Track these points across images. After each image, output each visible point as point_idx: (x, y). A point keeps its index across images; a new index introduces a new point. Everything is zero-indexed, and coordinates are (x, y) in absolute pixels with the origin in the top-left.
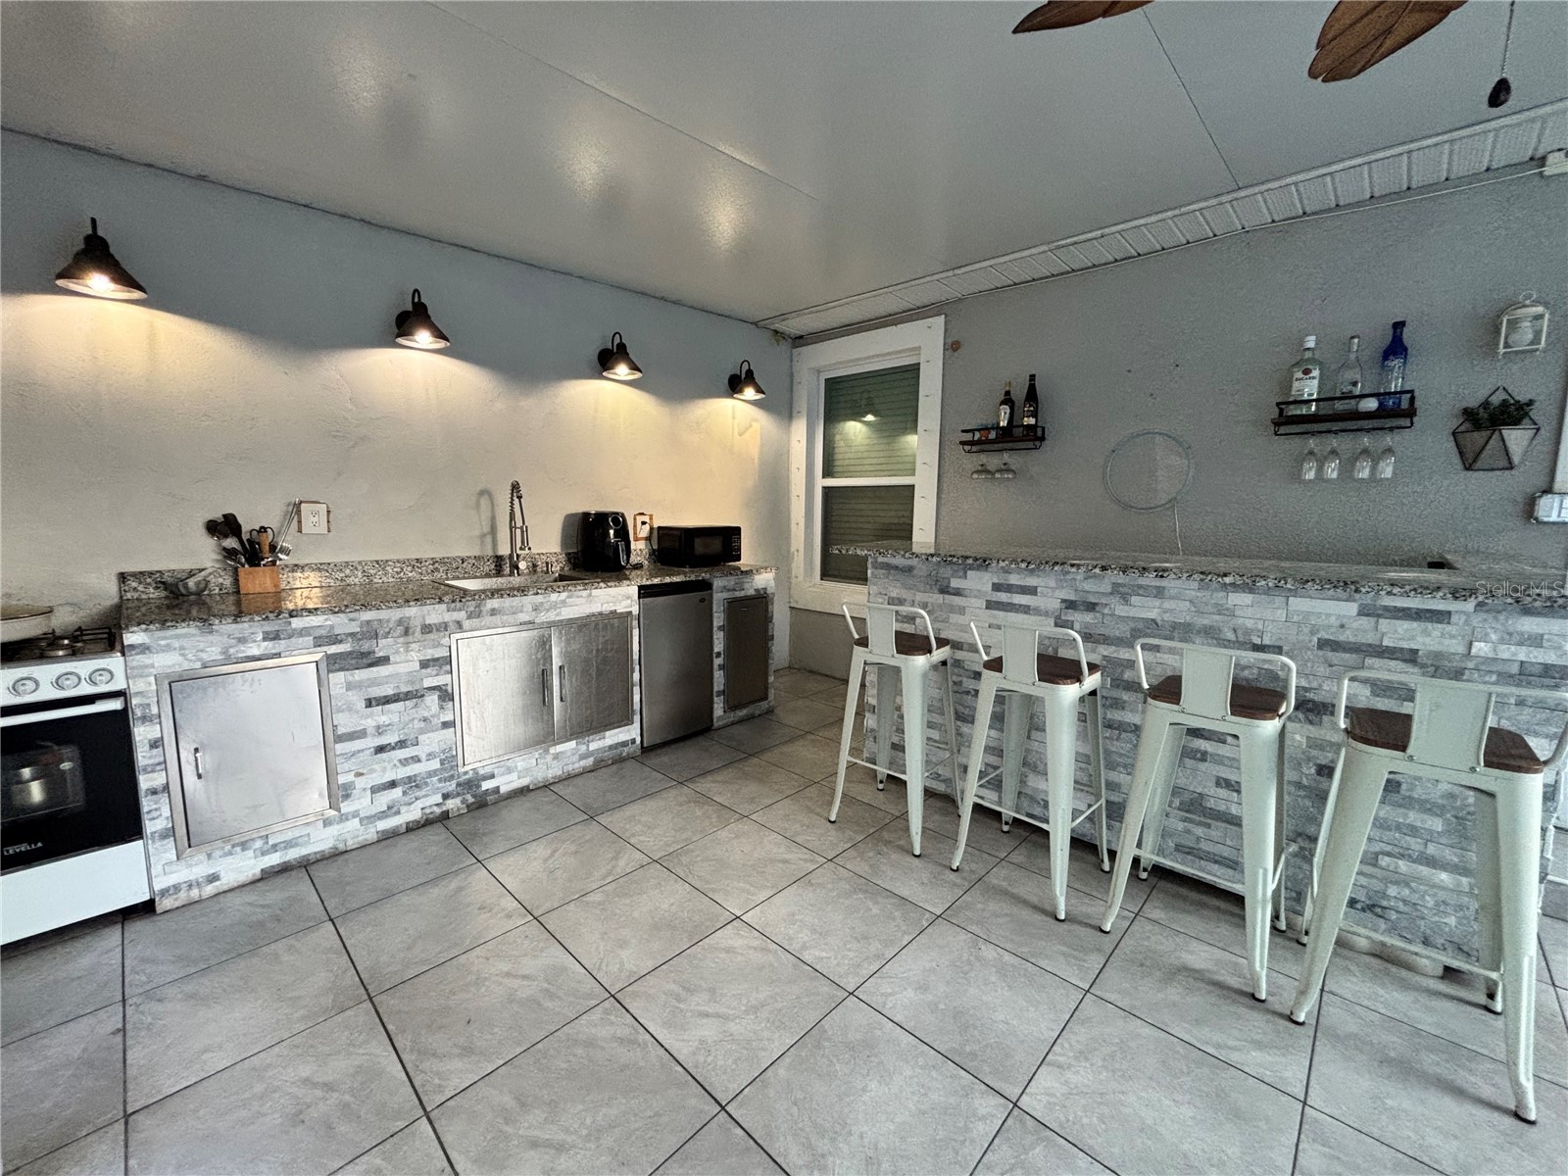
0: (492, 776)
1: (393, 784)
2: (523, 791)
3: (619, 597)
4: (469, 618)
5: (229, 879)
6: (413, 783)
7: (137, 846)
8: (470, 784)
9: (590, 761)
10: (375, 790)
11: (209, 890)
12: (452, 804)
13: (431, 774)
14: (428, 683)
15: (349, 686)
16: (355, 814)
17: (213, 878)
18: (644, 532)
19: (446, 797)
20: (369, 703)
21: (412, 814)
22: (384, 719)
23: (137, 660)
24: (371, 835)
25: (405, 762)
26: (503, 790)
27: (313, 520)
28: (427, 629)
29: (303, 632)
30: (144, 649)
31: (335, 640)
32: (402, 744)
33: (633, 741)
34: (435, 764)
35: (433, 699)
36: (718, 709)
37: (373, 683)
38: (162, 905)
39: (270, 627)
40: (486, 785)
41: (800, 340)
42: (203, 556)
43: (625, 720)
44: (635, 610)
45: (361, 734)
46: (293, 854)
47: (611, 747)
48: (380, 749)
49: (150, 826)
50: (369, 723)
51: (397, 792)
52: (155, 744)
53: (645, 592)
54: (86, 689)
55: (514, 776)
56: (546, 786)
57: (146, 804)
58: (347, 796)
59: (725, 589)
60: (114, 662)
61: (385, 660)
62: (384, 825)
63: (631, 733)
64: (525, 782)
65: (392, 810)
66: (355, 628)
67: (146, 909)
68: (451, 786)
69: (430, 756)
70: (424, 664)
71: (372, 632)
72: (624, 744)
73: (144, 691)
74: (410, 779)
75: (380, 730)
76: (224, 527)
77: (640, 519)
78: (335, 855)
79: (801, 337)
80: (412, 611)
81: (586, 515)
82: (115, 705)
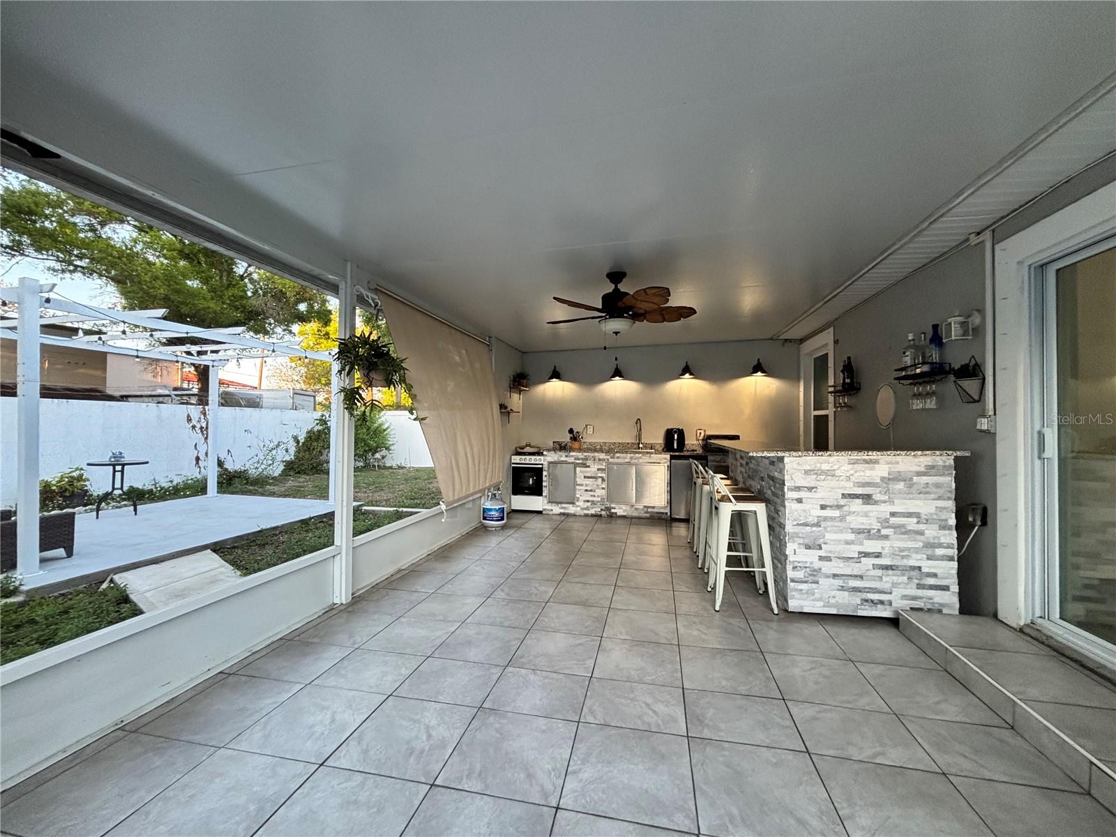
1: (588, 501)
2: (624, 517)
3: (663, 458)
4: (611, 458)
5: (554, 512)
6: (593, 503)
7: (540, 498)
8: (609, 509)
9: (648, 515)
10: (585, 501)
11: (551, 513)
12: (603, 513)
13: (598, 502)
14: (599, 475)
15: (581, 472)
16: (579, 506)
17: (552, 510)
19: (602, 510)
20: (585, 477)
21: (592, 511)
22: (588, 483)
23: (545, 458)
24: (582, 513)
25: (592, 496)
26: (618, 514)
27: (590, 430)
28: (600, 460)
29: (572, 456)
30: (546, 455)
31: (579, 459)
32: (591, 491)
33: (667, 513)
34: (599, 499)
35: (600, 480)
37: (586, 472)
38: (544, 512)
39: (566, 454)
40: (613, 511)
41: (802, 341)
42: (566, 438)
44: (668, 464)
45: (582, 485)
46: (566, 511)
47: (657, 513)
48: (586, 490)
49: (544, 494)
50: (584, 483)
51: (589, 504)
52: (546, 476)
53: (672, 457)
54: (537, 462)
55: (622, 511)
56: (632, 518)
57: (544, 489)
58: (578, 501)
60: (542, 458)
61: (589, 467)
62: (586, 512)
63: (666, 510)
64: (625, 514)
65: (587, 508)
66: (583, 457)
67: (540, 512)
68: (603, 507)
69: (598, 496)
70: (598, 470)
71: (586, 459)
72: (662, 513)
73: (545, 464)
74: (593, 501)
75: (586, 485)
76: (571, 431)
77: (699, 432)
78: (574, 515)
79: (802, 339)
80: (596, 454)
82: (540, 466)
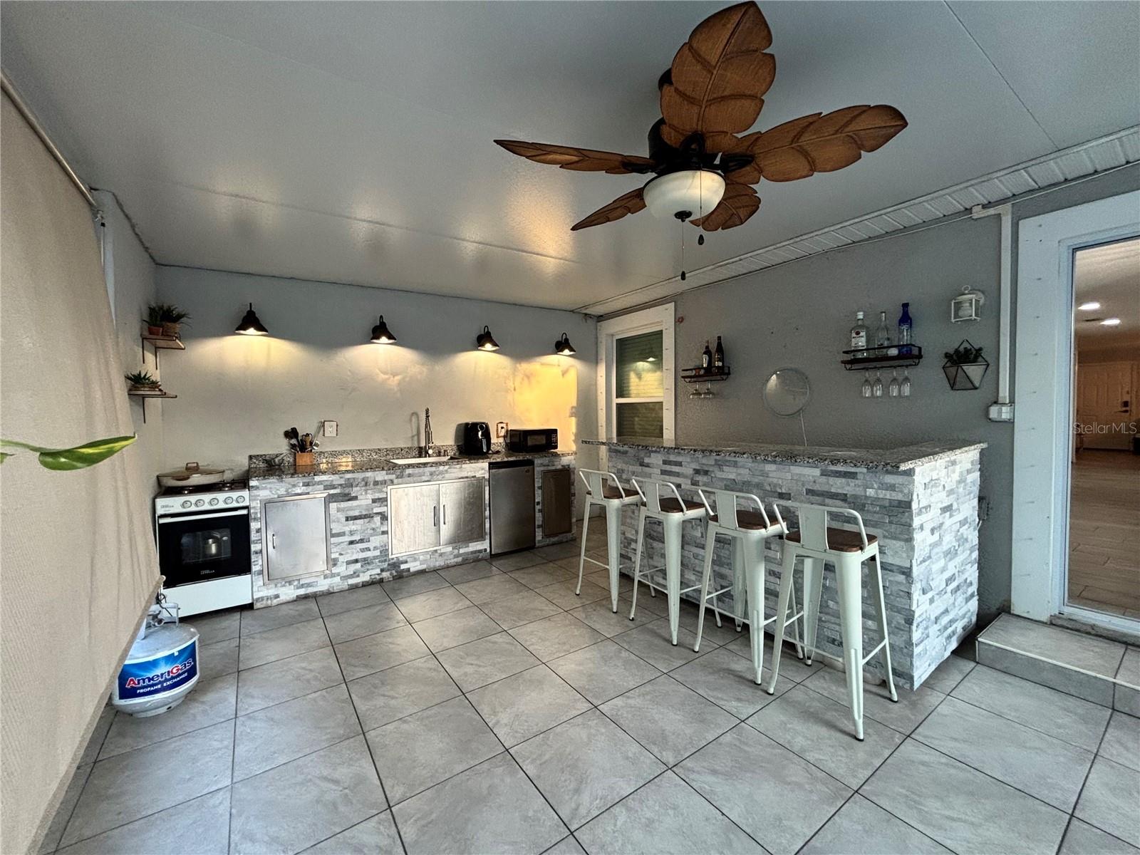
0: (406, 562)
1: (356, 561)
2: (422, 572)
3: (479, 469)
4: (397, 478)
5: (283, 598)
6: (366, 562)
7: (248, 577)
8: (395, 565)
9: (460, 559)
10: (349, 563)
11: (275, 602)
12: (385, 575)
13: (375, 558)
14: (375, 510)
15: (339, 510)
16: (338, 574)
17: (277, 596)
18: (502, 433)
19: (382, 570)
20: (347, 519)
21: (365, 577)
22: (354, 528)
23: (255, 492)
24: (345, 585)
25: (363, 550)
26: (412, 570)
27: (330, 430)
28: (376, 483)
29: (320, 483)
30: (257, 488)
31: (333, 487)
32: (362, 541)
33: (485, 550)
34: (377, 553)
35: (377, 519)
36: (539, 535)
37: (351, 509)
38: (257, 606)
39: (306, 480)
40: (403, 567)
41: (601, 318)
42: (281, 447)
43: (481, 537)
44: (487, 476)
45: (342, 534)
46: (310, 590)
47: (473, 553)
48: (351, 543)
49: (255, 568)
50: (347, 529)
51: (358, 565)
52: (258, 531)
53: (492, 466)
54: (235, 505)
55: (418, 563)
56: (435, 570)
57: (253, 558)
58: (335, 565)
59: (542, 465)
60: (245, 493)
61: (355, 498)
62: (353, 581)
63: (484, 545)
64: (424, 567)
65: (356, 574)
66: (342, 482)
67: (249, 607)
68: (385, 565)
69: (375, 548)
70: (374, 501)
71: (350, 484)
72: (480, 551)
73: (256, 505)
74: (365, 559)
75: (352, 533)
76: (291, 434)
77: (500, 425)
78: (329, 593)
79: (602, 316)
80: (369, 474)
81: (467, 424)
82: (244, 512)
